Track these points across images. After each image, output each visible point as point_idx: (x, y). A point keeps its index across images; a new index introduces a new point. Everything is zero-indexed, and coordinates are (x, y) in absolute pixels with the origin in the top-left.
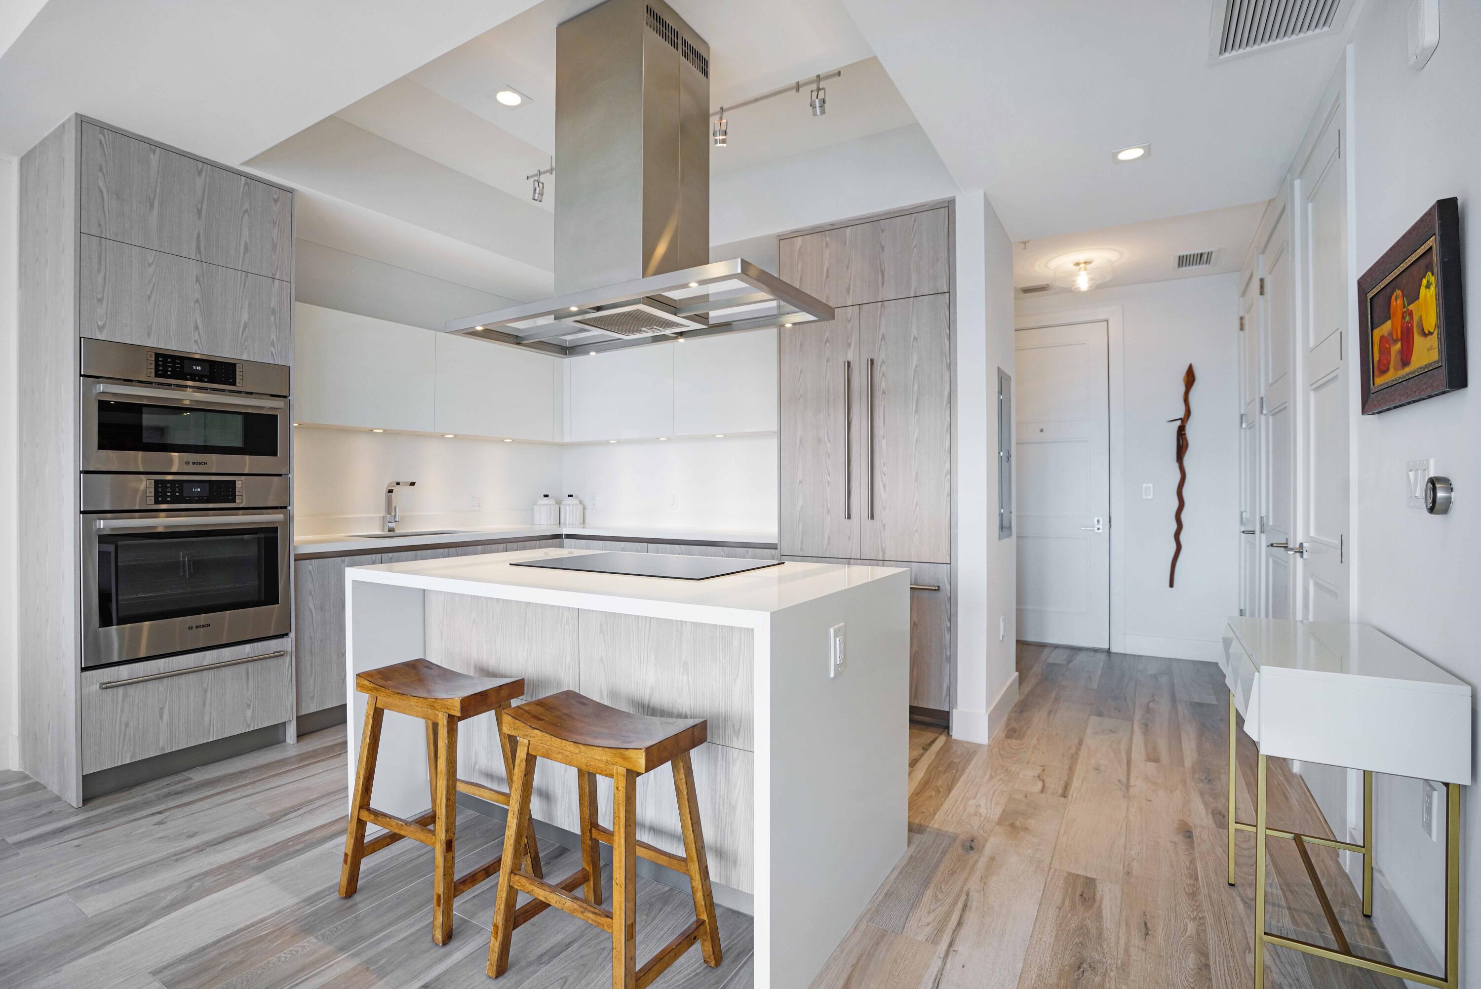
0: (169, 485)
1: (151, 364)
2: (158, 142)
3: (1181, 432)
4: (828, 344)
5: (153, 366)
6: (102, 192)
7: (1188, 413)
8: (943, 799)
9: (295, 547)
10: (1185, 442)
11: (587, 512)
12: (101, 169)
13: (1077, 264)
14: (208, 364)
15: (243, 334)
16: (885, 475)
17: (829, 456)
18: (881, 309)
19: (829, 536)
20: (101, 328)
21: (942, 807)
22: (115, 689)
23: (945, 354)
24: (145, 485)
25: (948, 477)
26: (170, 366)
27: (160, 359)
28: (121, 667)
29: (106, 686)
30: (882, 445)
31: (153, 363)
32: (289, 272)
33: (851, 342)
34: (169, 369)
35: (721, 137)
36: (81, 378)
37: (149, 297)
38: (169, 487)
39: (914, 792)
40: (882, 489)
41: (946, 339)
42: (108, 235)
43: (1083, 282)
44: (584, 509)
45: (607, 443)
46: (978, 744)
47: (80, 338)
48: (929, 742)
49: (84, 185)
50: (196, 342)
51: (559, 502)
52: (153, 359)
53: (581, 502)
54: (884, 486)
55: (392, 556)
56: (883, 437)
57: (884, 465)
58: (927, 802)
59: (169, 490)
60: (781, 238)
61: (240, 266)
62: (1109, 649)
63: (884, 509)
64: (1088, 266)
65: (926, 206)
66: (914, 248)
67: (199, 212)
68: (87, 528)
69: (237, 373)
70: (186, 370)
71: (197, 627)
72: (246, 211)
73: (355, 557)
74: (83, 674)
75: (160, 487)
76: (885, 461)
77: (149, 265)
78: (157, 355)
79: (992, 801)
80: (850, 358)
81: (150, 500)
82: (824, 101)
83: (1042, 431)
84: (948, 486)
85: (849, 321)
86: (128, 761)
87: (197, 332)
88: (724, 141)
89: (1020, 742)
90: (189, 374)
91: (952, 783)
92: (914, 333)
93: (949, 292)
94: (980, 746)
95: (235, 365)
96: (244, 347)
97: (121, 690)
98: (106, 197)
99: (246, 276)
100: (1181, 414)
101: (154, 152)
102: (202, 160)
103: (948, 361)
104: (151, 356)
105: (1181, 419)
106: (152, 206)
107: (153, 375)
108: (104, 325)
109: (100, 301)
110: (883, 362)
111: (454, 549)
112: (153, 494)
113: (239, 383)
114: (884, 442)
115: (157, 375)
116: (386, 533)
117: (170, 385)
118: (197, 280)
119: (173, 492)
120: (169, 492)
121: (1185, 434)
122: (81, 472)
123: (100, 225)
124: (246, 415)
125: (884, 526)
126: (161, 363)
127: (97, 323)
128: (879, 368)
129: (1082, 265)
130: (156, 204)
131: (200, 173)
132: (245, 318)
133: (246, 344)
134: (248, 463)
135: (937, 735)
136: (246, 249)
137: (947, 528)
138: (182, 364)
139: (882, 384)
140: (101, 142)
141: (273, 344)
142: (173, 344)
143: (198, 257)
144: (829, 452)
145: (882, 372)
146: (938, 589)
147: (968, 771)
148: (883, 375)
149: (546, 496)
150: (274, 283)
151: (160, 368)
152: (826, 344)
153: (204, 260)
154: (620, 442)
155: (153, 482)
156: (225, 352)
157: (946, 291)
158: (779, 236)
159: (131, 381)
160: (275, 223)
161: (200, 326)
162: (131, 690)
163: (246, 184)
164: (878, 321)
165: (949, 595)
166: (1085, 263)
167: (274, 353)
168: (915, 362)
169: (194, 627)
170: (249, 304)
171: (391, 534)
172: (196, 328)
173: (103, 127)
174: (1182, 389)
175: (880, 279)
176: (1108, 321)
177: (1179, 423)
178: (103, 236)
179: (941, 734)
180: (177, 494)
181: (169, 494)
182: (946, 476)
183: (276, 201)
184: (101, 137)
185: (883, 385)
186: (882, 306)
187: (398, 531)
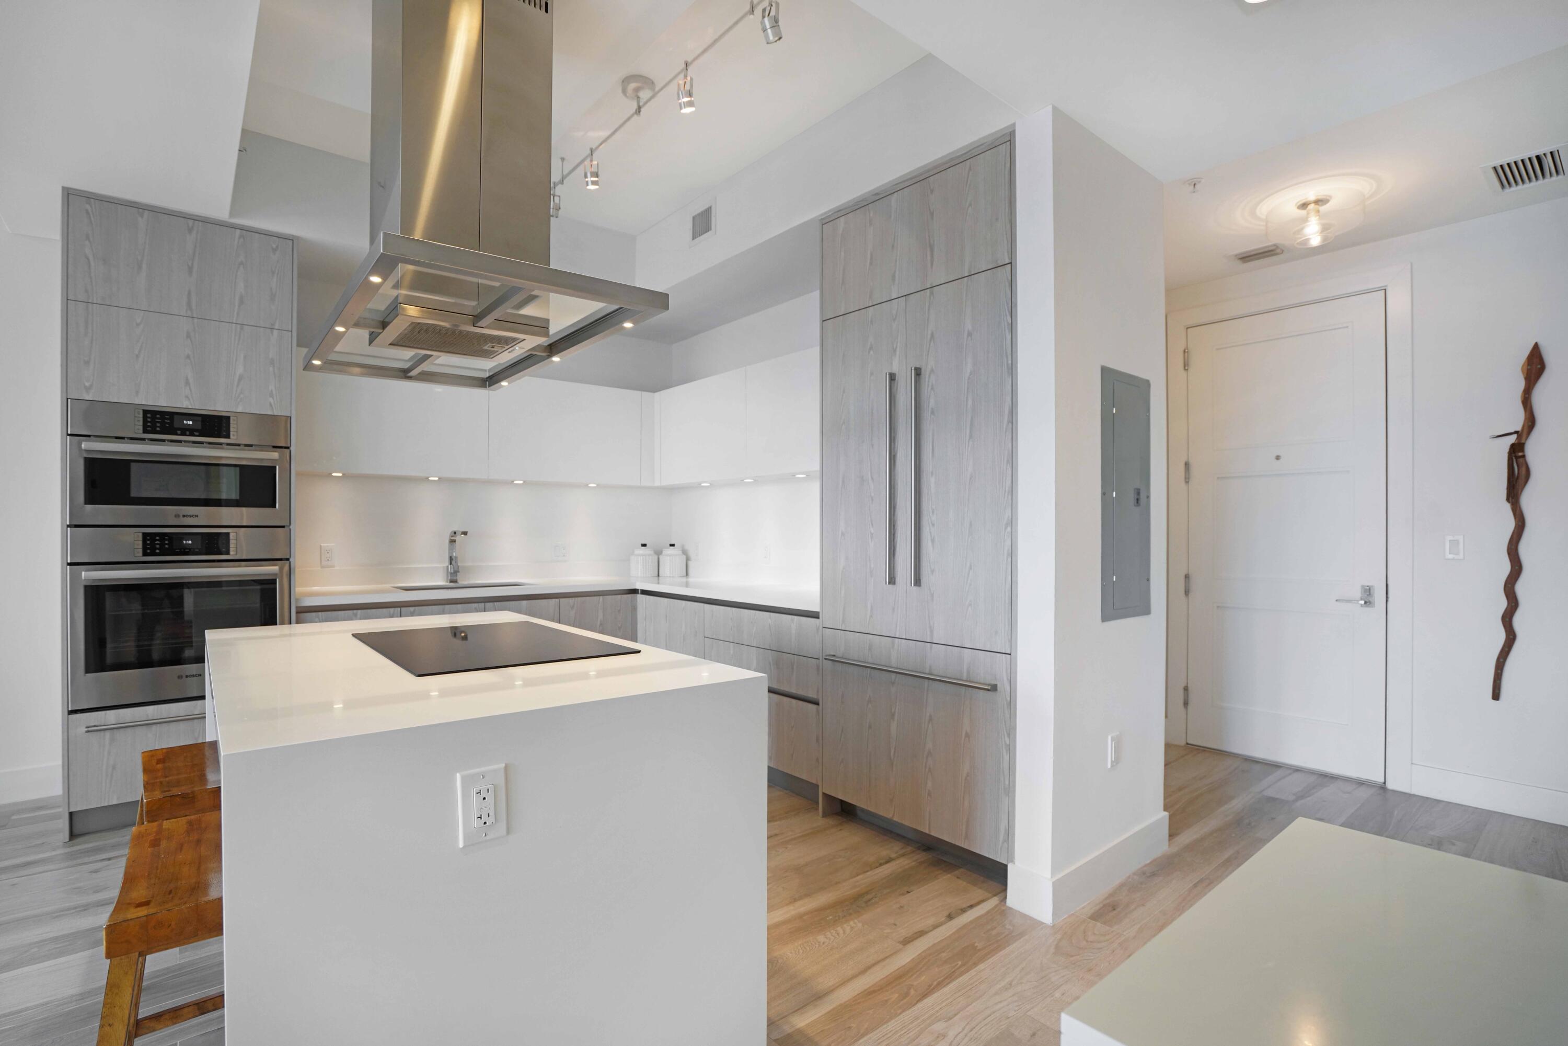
0: (157, 538)
1: (139, 421)
2: (146, 205)
3: (1517, 452)
4: (872, 352)
5: (141, 423)
6: (88, 259)
7: (1531, 422)
8: (899, 1011)
9: (297, 600)
10: (1523, 470)
11: (690, 563)
12: (88, 238)
13: (1304, 206)
14: (200, 418)
15: (238, 386)
16: (933, 525)
17: (872, 500)
18: (930, 298)
19: (872, 607)
20: (88, 389)
21: (885, 1026)
22: (102, 733)
23: (1006, 353)
24: (134, 538)
25: (1009, 529)
26: (158, 422)
27: (149, 415)
28: (108, 712)
29: (90, 730)
30: (930, 484)
31: (141, 419)
32: (290, 321)
33: (896, 347)
34: (158, 425)
35: (686, 99)
36: (68, 437)
37: (137, 356)
38: (158, 540)
39: (867, 989)
40: (930, 544)
41: (1007, 331)
42: (95, 299)
43: (1313, 235)
44: (688, 559)
45: (698, 486)
46: (1040, 922)
47: (67, 399)
48: (964, 906)
49: (70, 255)
50: (187, 397)
51: (658, 553)
52: (141, 415)
53: (685, 552)
54: (933, 541)
55: (414, 610)
56: (932, 473)
57: (933, 512)
58: (871, 1012)
59: (157, 542)
60: (824, 221)
61: (235, 318)
62: (1385, 783)
63: (933, 571)
64: (1324, 208)
65: (983, 146)
66: (969, 207)
67: (190, 269)
68: (74, 578)
69: (231, 425)
70: (176, 425)
71: (187, 676)
72: (241, 263)
73: (369, 611)
74: (70, 716)
75: (148, 540)
76: (934, 507)
77: (138, 325)
78: (145, 412)
79: (971, 1031)
80: (895, 370)
81: (138, 552)
82: (776, 20)
83: (1278, 458)
84: (1008, 542)
85: (894, 320)
86: (115, 802)
87: (188, 388)
88: (690, 104)
89: (1108, 928)
90: (179, 429)
91: (939, 984)
92: (969, 326)
93: (1011, 263)
94: (1036, 924)
95: (228, 418)
96: (239, 400)
97: (108, 734)
98: (92, 264)
99: (242, 329)
100: (1517, 422)
101: (142, 216)
102: (192, 217)
103: (1010, 362)
104: (139, 413)
105: (1516, 432)
106: (140, 267)
107: (141, 431)
108: (91, 386)
109: (87, 363)
110: (932, 371)
111: (491, 603)
112: (141, 546)
113: (234, 435)
114: (933, 480)
115: (145, 431)
116: (448, 584)
117: (164, 441)
118: (188, 336)
119: (162, 545)
120: (158, 544)
121: (1524, 456)
122: (68, 526)
123: (86, 291)
124: (242, 468)
125: (932, 595)
126: (149, 420)
127: (84, 385)
128: (927, 380)
129: (1312, 206)
130: (144, 266)
131: (190, 230)
132: (240, 370)
133: (242, 396)
134: (245, 515)
135: (990, 895)
136: (242, 302)
137: (1007, 602)
138: (172, 419)
139: (930, 401)
140: (87, 212)
141: (271, 395)
142: (163, 401)
143: (189, 314)
144: (872, 495)
145: (930, 385)
146: (994, 688)
147: (981, 966)
148: (932, 388)
149: (644, 545)
150: (272, 334)
151: (149, 424)
152: (869, 352)
153: (195, 316)
154: (713, 486)
155: (141, 535)
156: (217, 405)
157: (1007, 262)
158: (822, 219)
159: (123, 438)
160: (273, 273)
161: (191, 381)
162: (120, 735)
163: (241, 236)
164: (927, 314)
165: (1009, 699)
166: (1318, 202)
167: (273, 404)
168: (969, 367)
169: (184, 677)
170: (245, 357)
171: (452, 585)
172: (187, 383)
173: (88, 197)
174: (1521, 384)
175: (929, 258)
176: (1385, 290)
177: (1513, 439)
178: (90, 301)
179: (995, 895)
180: (167, 546)
181: (158, 546)
182: (1006, 528)
183: (274, 250)
184: (88, 207)
185: (932, 402)
186: (932, 293)
187: (462, 582)
